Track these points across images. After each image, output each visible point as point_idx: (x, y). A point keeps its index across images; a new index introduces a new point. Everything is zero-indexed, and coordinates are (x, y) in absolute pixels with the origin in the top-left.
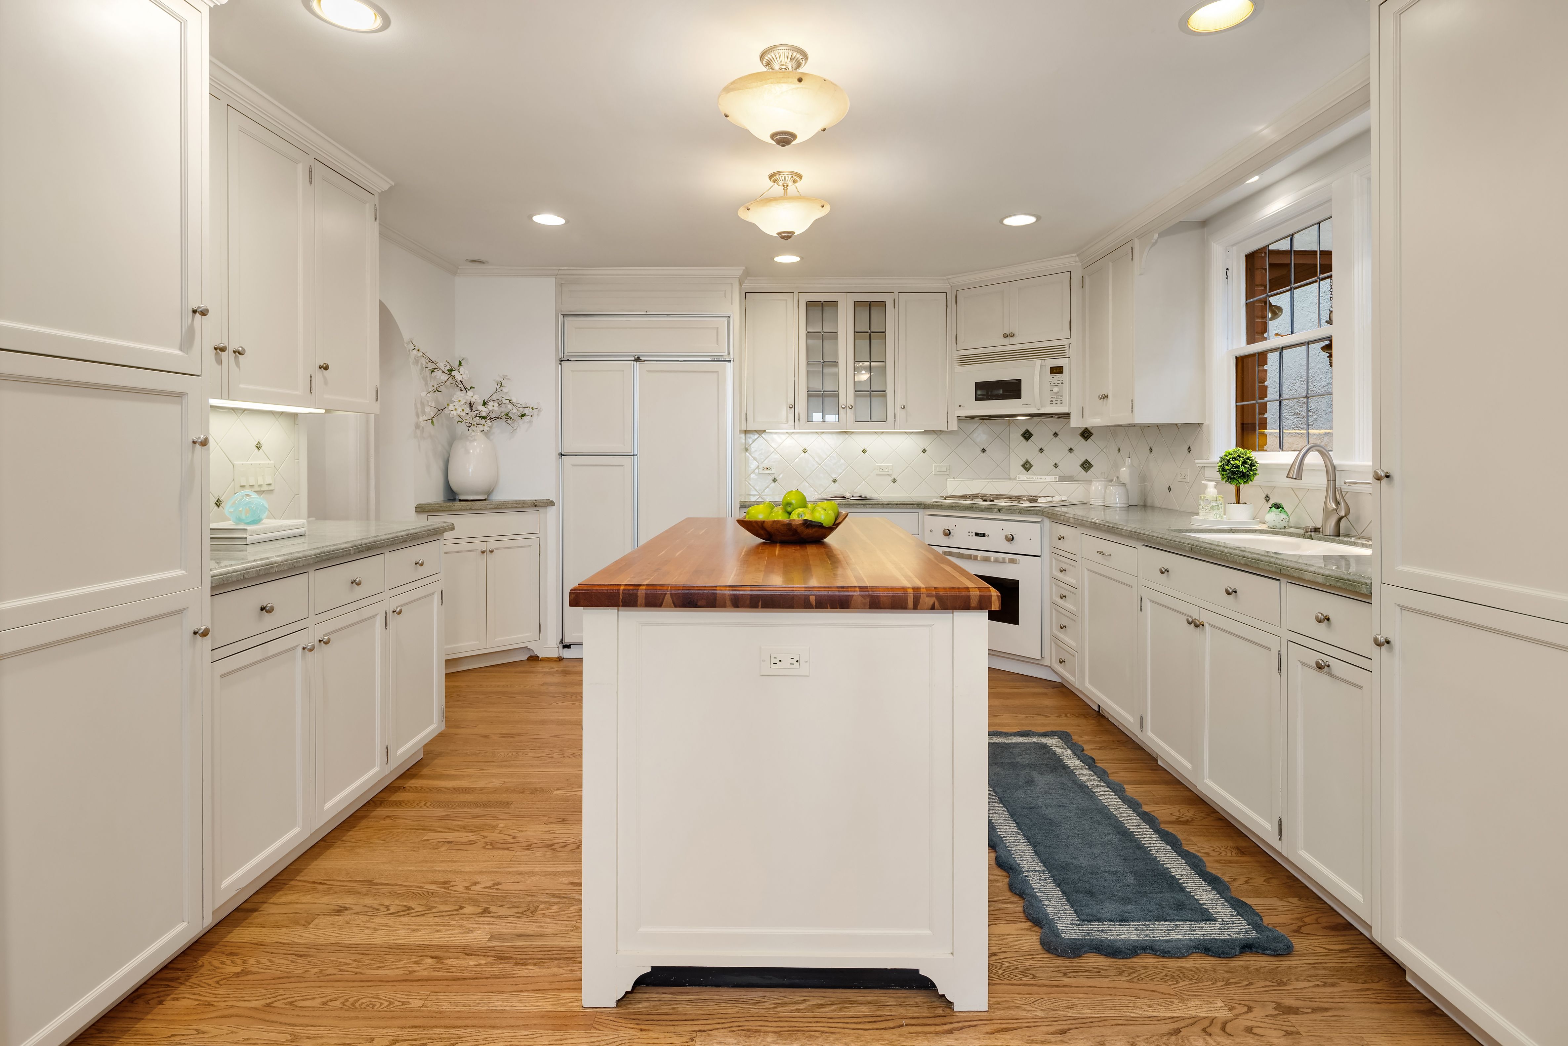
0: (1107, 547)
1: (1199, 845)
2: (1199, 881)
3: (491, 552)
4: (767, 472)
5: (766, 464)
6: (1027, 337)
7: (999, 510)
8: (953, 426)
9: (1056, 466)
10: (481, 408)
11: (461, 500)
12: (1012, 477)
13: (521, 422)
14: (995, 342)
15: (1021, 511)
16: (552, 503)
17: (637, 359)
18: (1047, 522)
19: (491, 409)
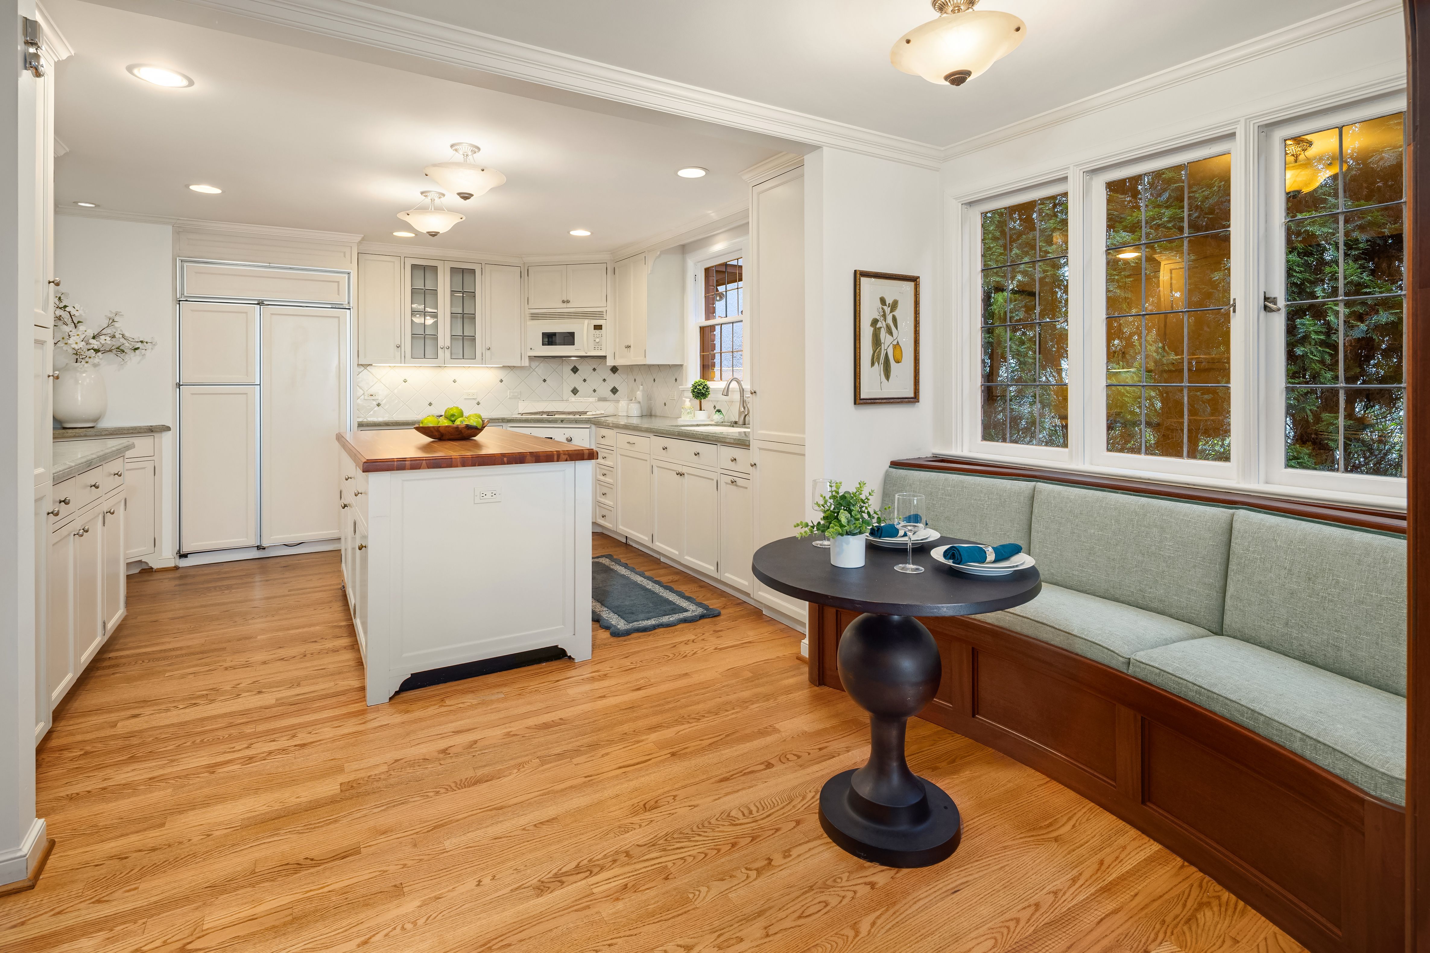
0: (632, 439)
1: (683, 588)
2: (682, 600)
4: (372, 398)
5: (371, 391)
6: (578, 304)
7: (562, 421)
8: (526, 363)
9: (595, 391)
10: (92, 341)
11: (71, 429)
12: (564, 399)
13: (132, 354)
14: (555, 305)
15: (576, 421)
16: (168, 429)
17: (261, 303)
18: (593, 427)
19: (103, 342)
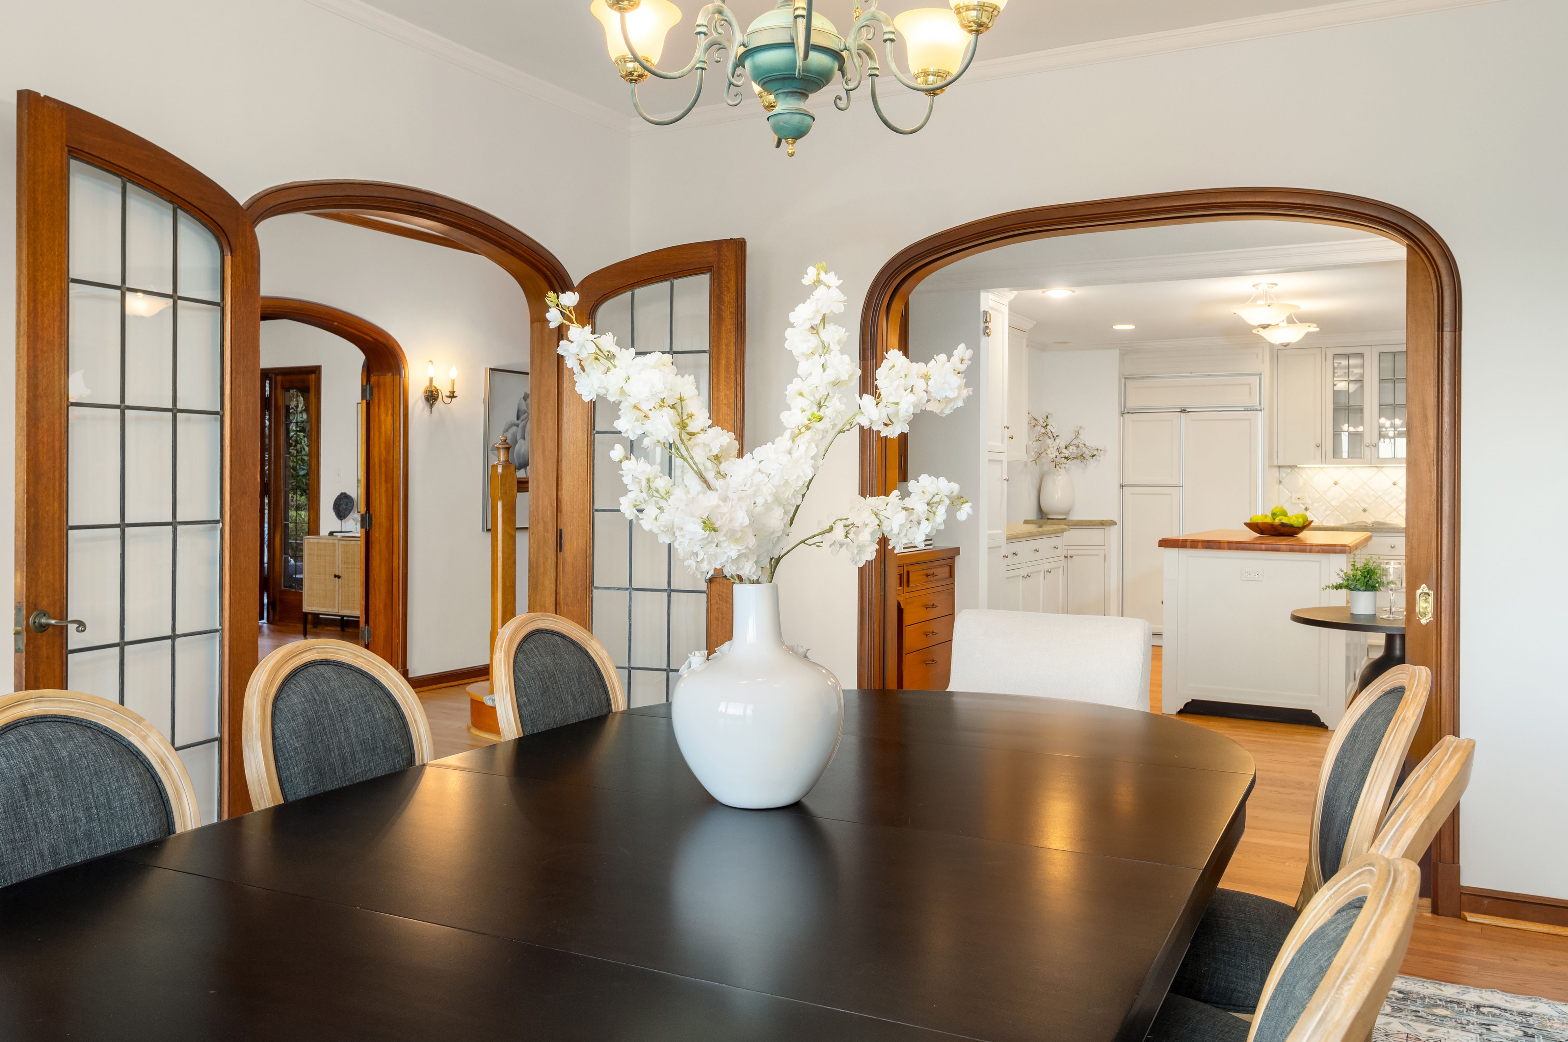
3: (1071, 557)
4: (1299, 501)
5: (1298, 494)
10: (1065, 451)
11: (1048, 519)
13: (1091, 460)
16: (1114, 523)
17: (1183, 411)
19: (1071, 451)
